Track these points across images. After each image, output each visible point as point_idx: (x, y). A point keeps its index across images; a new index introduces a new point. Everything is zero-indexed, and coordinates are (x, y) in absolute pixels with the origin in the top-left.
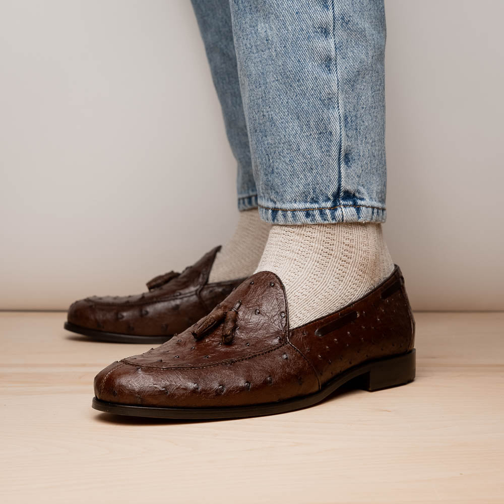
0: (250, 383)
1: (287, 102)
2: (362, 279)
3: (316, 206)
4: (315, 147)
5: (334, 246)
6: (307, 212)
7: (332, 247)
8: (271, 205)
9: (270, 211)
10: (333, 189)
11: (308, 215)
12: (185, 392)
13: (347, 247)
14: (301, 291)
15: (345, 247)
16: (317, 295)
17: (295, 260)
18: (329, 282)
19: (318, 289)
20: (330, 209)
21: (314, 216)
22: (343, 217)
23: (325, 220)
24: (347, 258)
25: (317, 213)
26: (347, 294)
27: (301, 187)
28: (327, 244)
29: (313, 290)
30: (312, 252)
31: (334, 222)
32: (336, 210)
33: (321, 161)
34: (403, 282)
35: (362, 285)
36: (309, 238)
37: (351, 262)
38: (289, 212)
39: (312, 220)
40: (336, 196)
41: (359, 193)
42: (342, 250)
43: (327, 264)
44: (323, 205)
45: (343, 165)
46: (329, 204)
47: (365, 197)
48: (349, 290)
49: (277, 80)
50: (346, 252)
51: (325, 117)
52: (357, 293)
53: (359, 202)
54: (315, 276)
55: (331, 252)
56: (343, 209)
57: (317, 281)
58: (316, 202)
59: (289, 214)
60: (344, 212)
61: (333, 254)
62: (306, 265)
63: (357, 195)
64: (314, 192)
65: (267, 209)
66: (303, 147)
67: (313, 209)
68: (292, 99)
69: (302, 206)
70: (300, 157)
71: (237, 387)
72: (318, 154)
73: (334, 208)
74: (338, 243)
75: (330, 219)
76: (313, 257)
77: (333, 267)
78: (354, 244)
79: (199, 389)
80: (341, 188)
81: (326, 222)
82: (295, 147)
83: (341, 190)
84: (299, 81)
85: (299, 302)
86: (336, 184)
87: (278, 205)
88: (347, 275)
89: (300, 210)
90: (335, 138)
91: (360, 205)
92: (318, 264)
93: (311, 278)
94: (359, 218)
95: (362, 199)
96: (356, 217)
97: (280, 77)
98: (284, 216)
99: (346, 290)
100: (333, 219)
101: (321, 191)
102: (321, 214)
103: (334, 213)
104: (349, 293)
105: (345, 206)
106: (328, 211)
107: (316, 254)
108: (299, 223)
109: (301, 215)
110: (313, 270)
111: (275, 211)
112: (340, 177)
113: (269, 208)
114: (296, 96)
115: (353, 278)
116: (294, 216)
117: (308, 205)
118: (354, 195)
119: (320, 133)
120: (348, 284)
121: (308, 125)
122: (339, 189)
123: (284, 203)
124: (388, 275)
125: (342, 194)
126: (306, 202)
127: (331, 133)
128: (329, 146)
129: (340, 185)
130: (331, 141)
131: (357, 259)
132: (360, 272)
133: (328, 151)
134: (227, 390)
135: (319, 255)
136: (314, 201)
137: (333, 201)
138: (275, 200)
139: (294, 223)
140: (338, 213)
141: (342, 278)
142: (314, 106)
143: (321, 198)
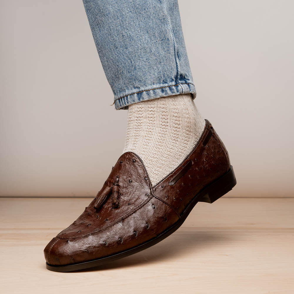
0: (136, 232)
1: (139, 24)
2: (189, 136)
3: (166, 85)
4: (160, 49)
5: (168, 120)
6: (162, 90)
7: (167, 120)
8: (135, 91)
9: (136, 95)
10: (174, 74)
11: (163, 91)
12: (98, 249)
13: (176, 118)
14: (153, 156)
15: (175, 118)
16: (163, 155)
17: (146, 136)
18: (169, 144)
19: (163, 151)
20: (174, 86)
21: (166, 91)
22: (183, 90)
23: (173, 93)
24: (177, 125)
25: (167, 89)
26: (182, 148)
27: (156, 74)
28: (163, 120)
29: (160, 153)
30: (155, 128)
31: (178, 93)
32: (178, 86)
33: (165, 57)
34: (213, 130)
35: (190, 140)
36: (152, 118)
37: (181, 127)
38: (151, 91)
39: (166, 94)
40: (176, 77)
41: (186, 76)
42: (173, 121)
43: (166, 132)
44: (170, 84)
45: (177, 59)
46: (174, 83)
47: (190, 79)
48: (183, 146)
49: (131, 12)
50: (176, 122)
51: (164, 30)
52: (188, 146)
53: (188, 81)
54: (160, 143)
55: (167, 124)
56: (182, 86)
57: (161, 146)
58: (166, 83)
59: (151, 92)
60: (183, 87)
61: (168, 125)
62: (153, 137)
63: (186, 77)
64: (164, 76)
65: (133, 94)
66: (153, 50)
67: (165, 87)
68: (142, 21)
69: (158, 86)
70: (153, 56)
71: (129, 236)
72: (163, 53)
73: (176, 85)
74: (170, 117)
75: (176, 92)
76: (156, 131)
77: (170, 133)
78: (180, 115)
79: (107, 245)
80: (179, 73)
81: (174, 94)
82: (148, 50)
83: (178, 74)
84: (145, 9)
85: (153, 164)
86: (175, 70)
87: (142, 89)
88: (179, 136)
89: (158, 88)
90: (171, 42)
91: (189, 83)
92: (160, 135)
93: (157, 145)
94: (190, 90)
95: (188, 80)
96: (189, 90)
97: (132, 9)
98: (148, 94)
99: (181, 146)
100: (177, 92)
101: (168, 75)
102: (170, 89)
103: (177, 88)
104: (183, 148)
105: (182, 83)
106: (174, 87)
107: (158, 128)
108: (158, 97)
109: (159, 91)
110: (157, 139)
111: (140, 93)
112: (177, 66)
113: (134, 93)
114: (144, 19)
115: (184, 137)
116: (154, 93)
117: (162, 85)
118: (184, 77)
119: (162, 40)
120: (181, 142)
121: (154, 35)
122: (177, 73)
123: (146, 86)
124: (203, 130)
125: (179, 76)
126: (160, 83)
127: (168, 39)
128: (168, 47)
129: (177, 71)
130: (169, 44)
131: (184, 124)
132: (187, 132)
133: (168, 50)
134: (124, 240)
135: (160, 128)
136: (165, 82)
137: (175, 81)
138: (139, 86)
139: (155, 97)
140: (180, 87)
141: (177, 139)
142: (156, 24)
143: (168, 80)
